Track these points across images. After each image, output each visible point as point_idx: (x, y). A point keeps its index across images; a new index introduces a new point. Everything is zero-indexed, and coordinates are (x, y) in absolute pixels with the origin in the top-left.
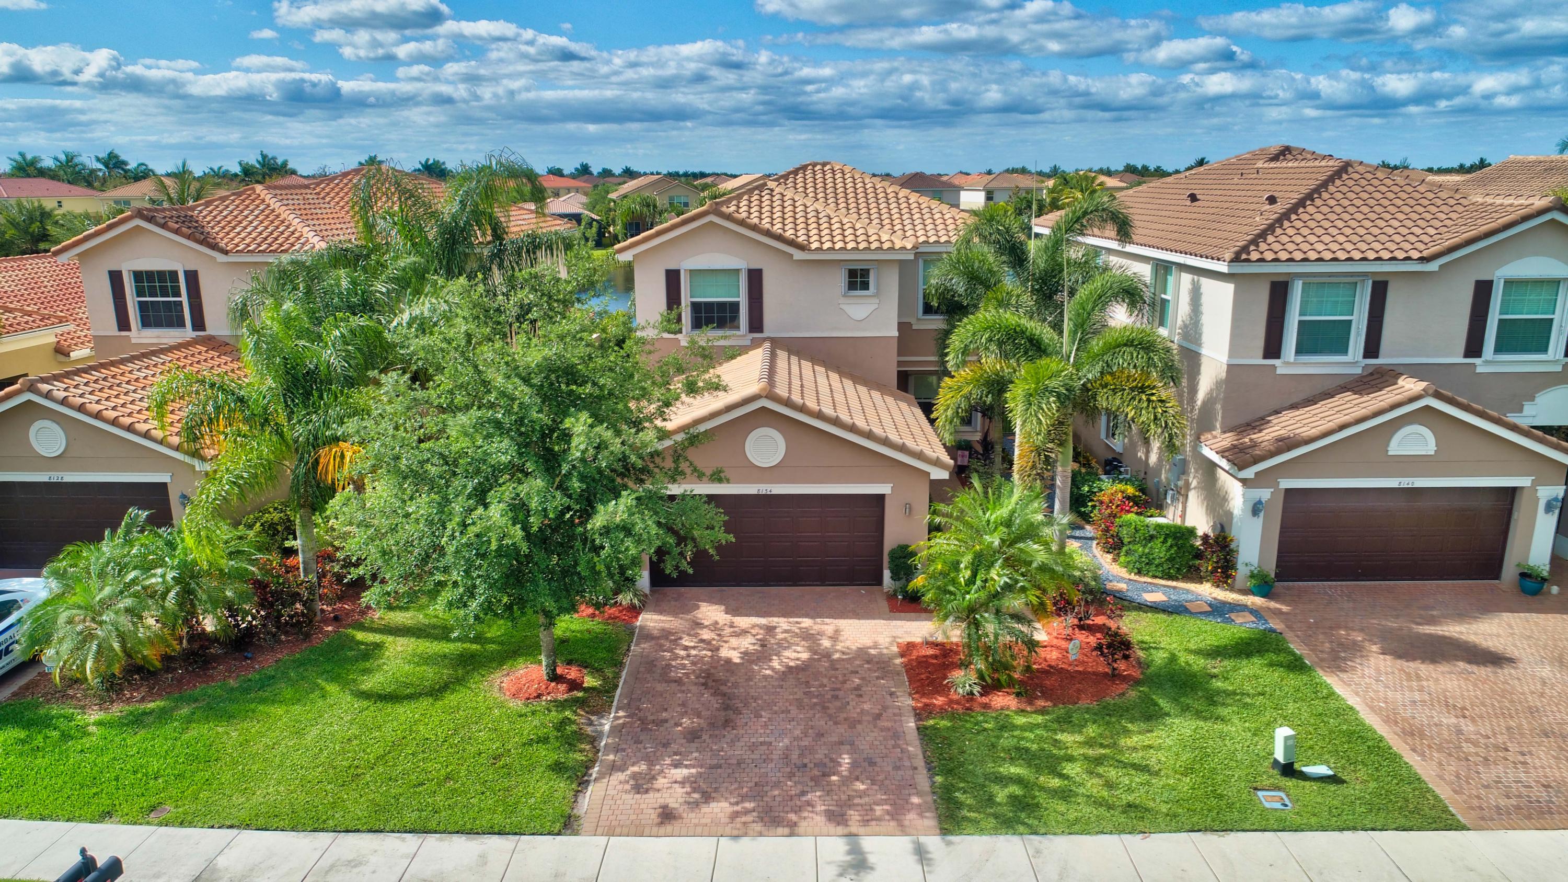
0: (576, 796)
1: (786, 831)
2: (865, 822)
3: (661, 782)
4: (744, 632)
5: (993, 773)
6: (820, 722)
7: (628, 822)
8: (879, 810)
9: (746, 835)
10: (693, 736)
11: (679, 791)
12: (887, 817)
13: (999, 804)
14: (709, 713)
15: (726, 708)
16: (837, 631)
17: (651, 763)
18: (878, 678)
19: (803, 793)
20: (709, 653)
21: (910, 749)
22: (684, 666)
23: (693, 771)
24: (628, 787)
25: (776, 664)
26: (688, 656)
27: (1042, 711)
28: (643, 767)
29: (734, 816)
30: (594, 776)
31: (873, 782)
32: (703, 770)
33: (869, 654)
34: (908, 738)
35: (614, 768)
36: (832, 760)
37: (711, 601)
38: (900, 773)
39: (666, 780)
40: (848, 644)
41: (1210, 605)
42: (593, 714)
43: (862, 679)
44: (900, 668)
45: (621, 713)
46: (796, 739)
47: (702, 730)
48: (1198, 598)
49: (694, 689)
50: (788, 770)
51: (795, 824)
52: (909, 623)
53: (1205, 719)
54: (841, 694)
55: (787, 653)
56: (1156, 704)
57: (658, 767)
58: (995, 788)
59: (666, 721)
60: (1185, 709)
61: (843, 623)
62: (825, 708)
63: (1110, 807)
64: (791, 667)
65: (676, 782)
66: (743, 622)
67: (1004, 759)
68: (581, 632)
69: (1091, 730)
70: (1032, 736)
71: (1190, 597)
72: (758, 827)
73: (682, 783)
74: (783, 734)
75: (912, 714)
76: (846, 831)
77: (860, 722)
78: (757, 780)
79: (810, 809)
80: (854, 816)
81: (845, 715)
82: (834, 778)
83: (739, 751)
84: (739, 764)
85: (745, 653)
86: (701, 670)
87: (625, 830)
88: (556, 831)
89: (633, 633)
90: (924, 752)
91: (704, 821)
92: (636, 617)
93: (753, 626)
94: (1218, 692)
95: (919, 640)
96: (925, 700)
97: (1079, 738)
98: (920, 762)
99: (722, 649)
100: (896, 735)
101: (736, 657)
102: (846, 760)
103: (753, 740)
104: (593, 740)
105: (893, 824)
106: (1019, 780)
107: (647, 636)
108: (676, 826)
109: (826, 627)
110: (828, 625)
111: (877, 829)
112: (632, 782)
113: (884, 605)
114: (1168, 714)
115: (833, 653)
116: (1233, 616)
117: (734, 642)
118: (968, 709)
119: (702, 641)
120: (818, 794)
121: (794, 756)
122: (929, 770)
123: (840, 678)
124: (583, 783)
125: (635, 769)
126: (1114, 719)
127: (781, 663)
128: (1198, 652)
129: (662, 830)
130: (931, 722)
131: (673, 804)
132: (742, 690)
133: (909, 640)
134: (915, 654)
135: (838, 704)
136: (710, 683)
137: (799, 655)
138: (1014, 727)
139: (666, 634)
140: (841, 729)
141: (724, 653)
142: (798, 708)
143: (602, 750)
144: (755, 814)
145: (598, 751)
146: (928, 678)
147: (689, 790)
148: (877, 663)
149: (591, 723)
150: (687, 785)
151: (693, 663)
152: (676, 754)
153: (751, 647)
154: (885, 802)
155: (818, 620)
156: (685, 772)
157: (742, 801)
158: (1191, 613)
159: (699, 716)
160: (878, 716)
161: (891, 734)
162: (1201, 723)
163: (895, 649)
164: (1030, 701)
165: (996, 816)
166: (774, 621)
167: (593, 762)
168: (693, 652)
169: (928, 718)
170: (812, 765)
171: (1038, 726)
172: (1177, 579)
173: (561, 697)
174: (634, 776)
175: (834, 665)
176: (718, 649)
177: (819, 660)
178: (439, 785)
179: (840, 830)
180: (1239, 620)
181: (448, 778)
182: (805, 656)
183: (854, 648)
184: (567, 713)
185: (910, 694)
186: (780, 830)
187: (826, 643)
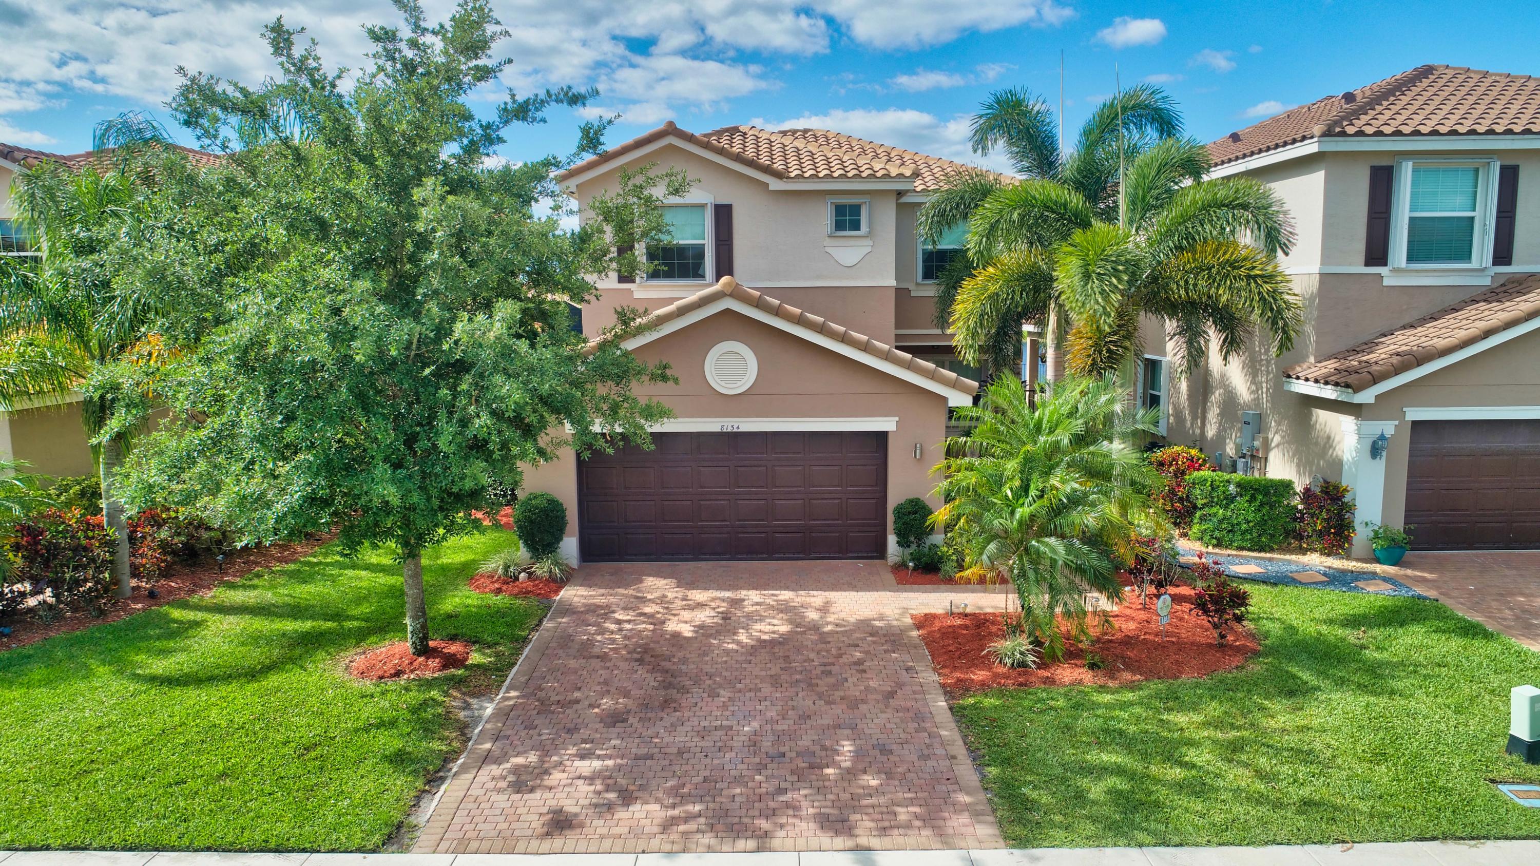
0: (418, 798)
1: (751, 844)
2: (883, 831)
3: (557, 777)
4: (701, 605)
5: (1077, 762)
6: (805, 701)
7: (494, 833)
8: (903, 814)
9: (684, 850)
10: (615, 719)
11: (584, 788)
12: (917, 823)
13: (1094, 803)
14: (642, 692)
15: (668, 686)
16: (828, 603)
17: (545, 751)
18: (886, 651)
19: (782, 791)
20: (651, 627)
21: (944, 733)
22: (613, 641)
23: (610, 763)
24: (503, 784)
25: (743, 637)
26: (620, 630)
27: (1132, 687)
28: (533, 758)
29: (667, 825)
30: (454, 770)
31: (889, 775)
32: (624, 762)
33: (873, 627)
34: (938, 719)
35: (487, 759)
36: (824, 748)
37: (659, 574)
38: (929, 763)
39: (565, 775)
40: (843, 615)
41: (1325, 574)
42: (473, 695)
43: (867, 653)
44: (918, 641)
45: (513, 694)
46: (771, 721)
47: (629, 712)
48: (1305, 568)
49: (623, 665)
50: (757, 760)
51: (766, 834)
52: (925, 595)
53: (1375, 694)
54: (834, 669)
55: (758, 626)
56: (1294, 677)
57: (555, 758)
58: (1084, 782)
59: (577, 701)
60: (1341, 683)
61: (833, 595)
62: (811, 686)
63: (1278, 805)
64: (765, 641)
65: (579, 778)
66: (698, 596)
67: (1089, 744)
68: (479, 607)
69: (1214, 709)
70: (1126, 716)
71: (1294, 568)
72: (707, 839)
73: (590, 779)
74: (748, 717)
75: (941, 691)
76: (850, 843)
77: (863, 701)
78: (707, 773)
79: (791, 812)
80: (864, 824)
81: (842, 693)
82: (829, 771)
83: (681, 737)
84: (680, 753)
85: (701, 627)
86: (637, 645)
87: (486, 845)
88: (370, 846)
89: (549, 608)
90: (965, 738)
91: (616, 831)
92: (557, 592)
93: (713, 599)
94: (1381, 664)
95: (940, 611)
96: (958, 675)
97: (1197, 718)
98: (959, 749)
99: (668, 623)
100: (920, 717)
101: (687, 631)
102: (847, 747)
103: (706, 724)
104: (464, 729)
105: (926, 832)
106: (1119, 771)
107: (567, 610)
108: (571, 838)
109: (812, 599)
110: (817, 598)
111: (901, 840)
112: (511, 778)
113: (890, 578)
114: (1318, 689)
115: (823, 626)
116: (1361, 584)
117: (686, 615)
118: (1020, 685)
119: (644, 614)
120: (803, 792)
121: (766, 744)
122: (974, 760)
123: (834, 651)
124: (434, 780)
125: (520, 760)
126: (1240, 695)
127: (750, 636)
128: (1330, 622)
129: (546, 845)
130: (971, 701)
131: (570, 807)
132: (692, 666)
133: (927, 611)
134: (937, 624)
135: (831, 680)
136: (648, 658)
137: (776, 628)
138: (1095, 706)
139: (593, 609)
140: (837, 710)
141: (672, 626)
142: (772, 685)
143: (474, 738)
144: (702, 820)
145: (469, 739)
146: (958, 649)
147: (599, 787)
148: (885, 636)
149: (467, 706)
150: (598, 782)
151: (626, 637)
152: (585, 741)
153: (709, 621)
154: (912, 802)
155: (802, 593)
156: (597, 764)
157: (682, 803)
158: (1300, 583)
159: (626, 695)
160: (891, 694)
161: (911, 714)
162: (1372, 699)
163: (908, 620)
164: (1111, 674)
165: (1094, 820)
166: (743, 594)
167: (457, 753)
168: (628, 626)
169: (963, 696)
170: (794, 754)
171: (1132, 704)
172: (1272, 550)
173: (428, 675)
174: (516, 770)
175: (824, 638)
176: (663, 622)
177: (804, 633)
178: (207, 784)
179: (839, 842)
180: (1371, 589)
181: (223, 775)
182: (784, 629)
183: (852, 620)
184: (434, 693)
185: (935, 669)
186: (741, 844)
187: (813, 615)
